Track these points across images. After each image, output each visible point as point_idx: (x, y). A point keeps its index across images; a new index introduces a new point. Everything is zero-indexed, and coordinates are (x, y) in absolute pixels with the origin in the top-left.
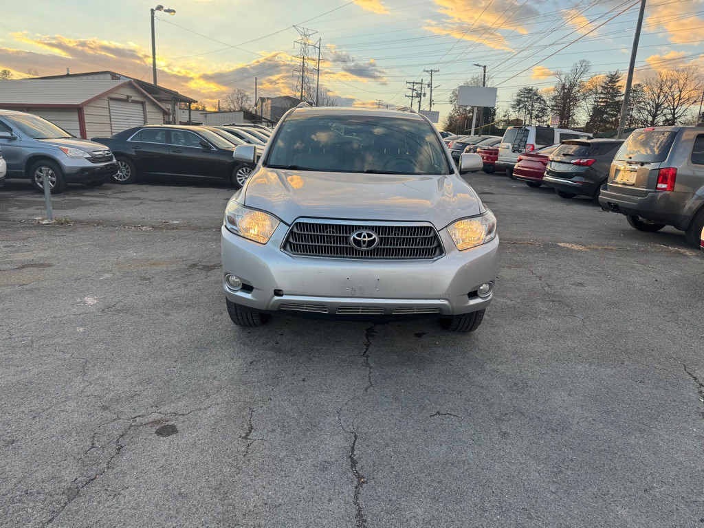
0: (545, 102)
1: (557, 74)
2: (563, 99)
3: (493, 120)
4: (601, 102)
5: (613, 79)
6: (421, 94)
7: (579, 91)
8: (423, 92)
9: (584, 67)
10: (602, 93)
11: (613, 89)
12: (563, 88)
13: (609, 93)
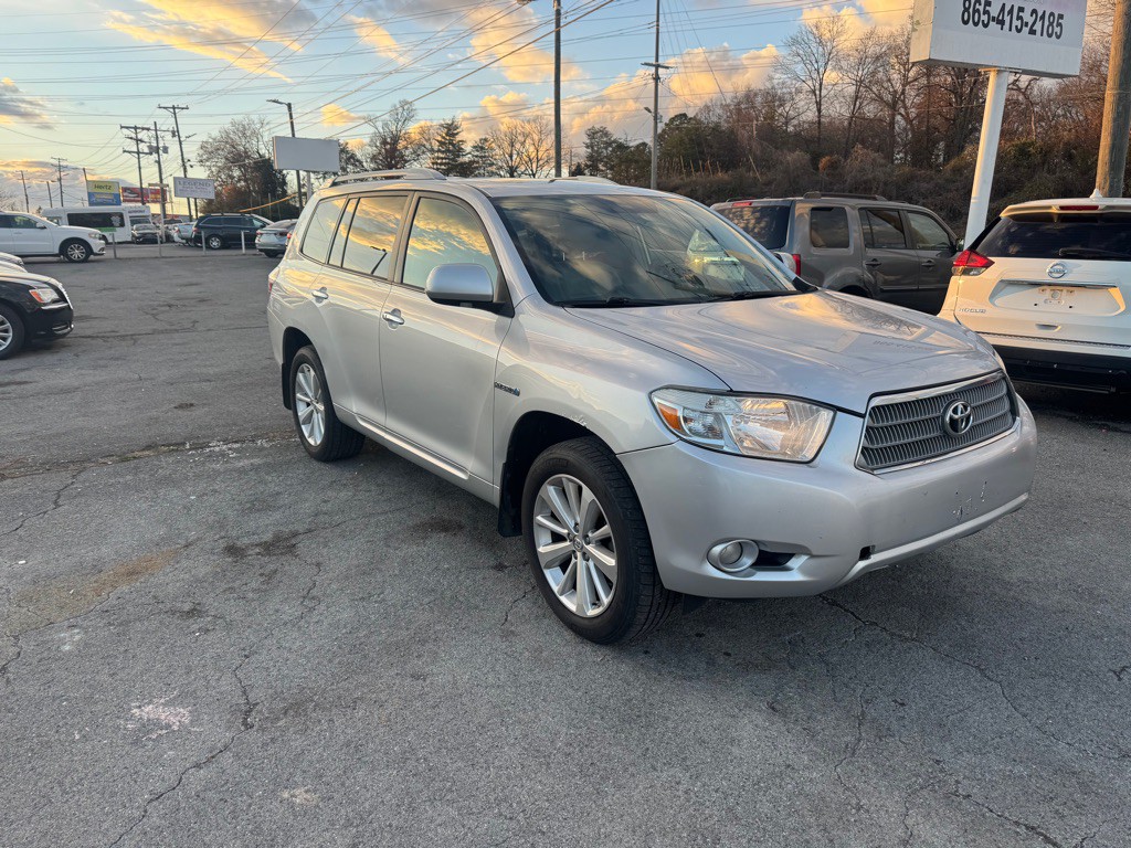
0: (361, 163)
1: (370, 120)
2: (386, 158)
3: (285, 193)
4: (441, 164)
5: (451, 129)
6: (158, 148)
7: (406, 148)
8: (161, 145)
9: (405, 111)
10: (439, 151)
11: (453, 145)
12: (384, 142)
13: (448, 151)
